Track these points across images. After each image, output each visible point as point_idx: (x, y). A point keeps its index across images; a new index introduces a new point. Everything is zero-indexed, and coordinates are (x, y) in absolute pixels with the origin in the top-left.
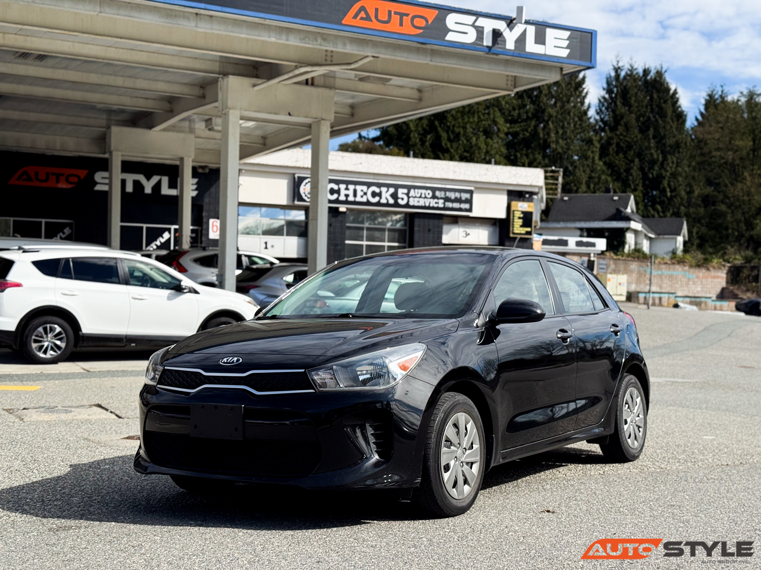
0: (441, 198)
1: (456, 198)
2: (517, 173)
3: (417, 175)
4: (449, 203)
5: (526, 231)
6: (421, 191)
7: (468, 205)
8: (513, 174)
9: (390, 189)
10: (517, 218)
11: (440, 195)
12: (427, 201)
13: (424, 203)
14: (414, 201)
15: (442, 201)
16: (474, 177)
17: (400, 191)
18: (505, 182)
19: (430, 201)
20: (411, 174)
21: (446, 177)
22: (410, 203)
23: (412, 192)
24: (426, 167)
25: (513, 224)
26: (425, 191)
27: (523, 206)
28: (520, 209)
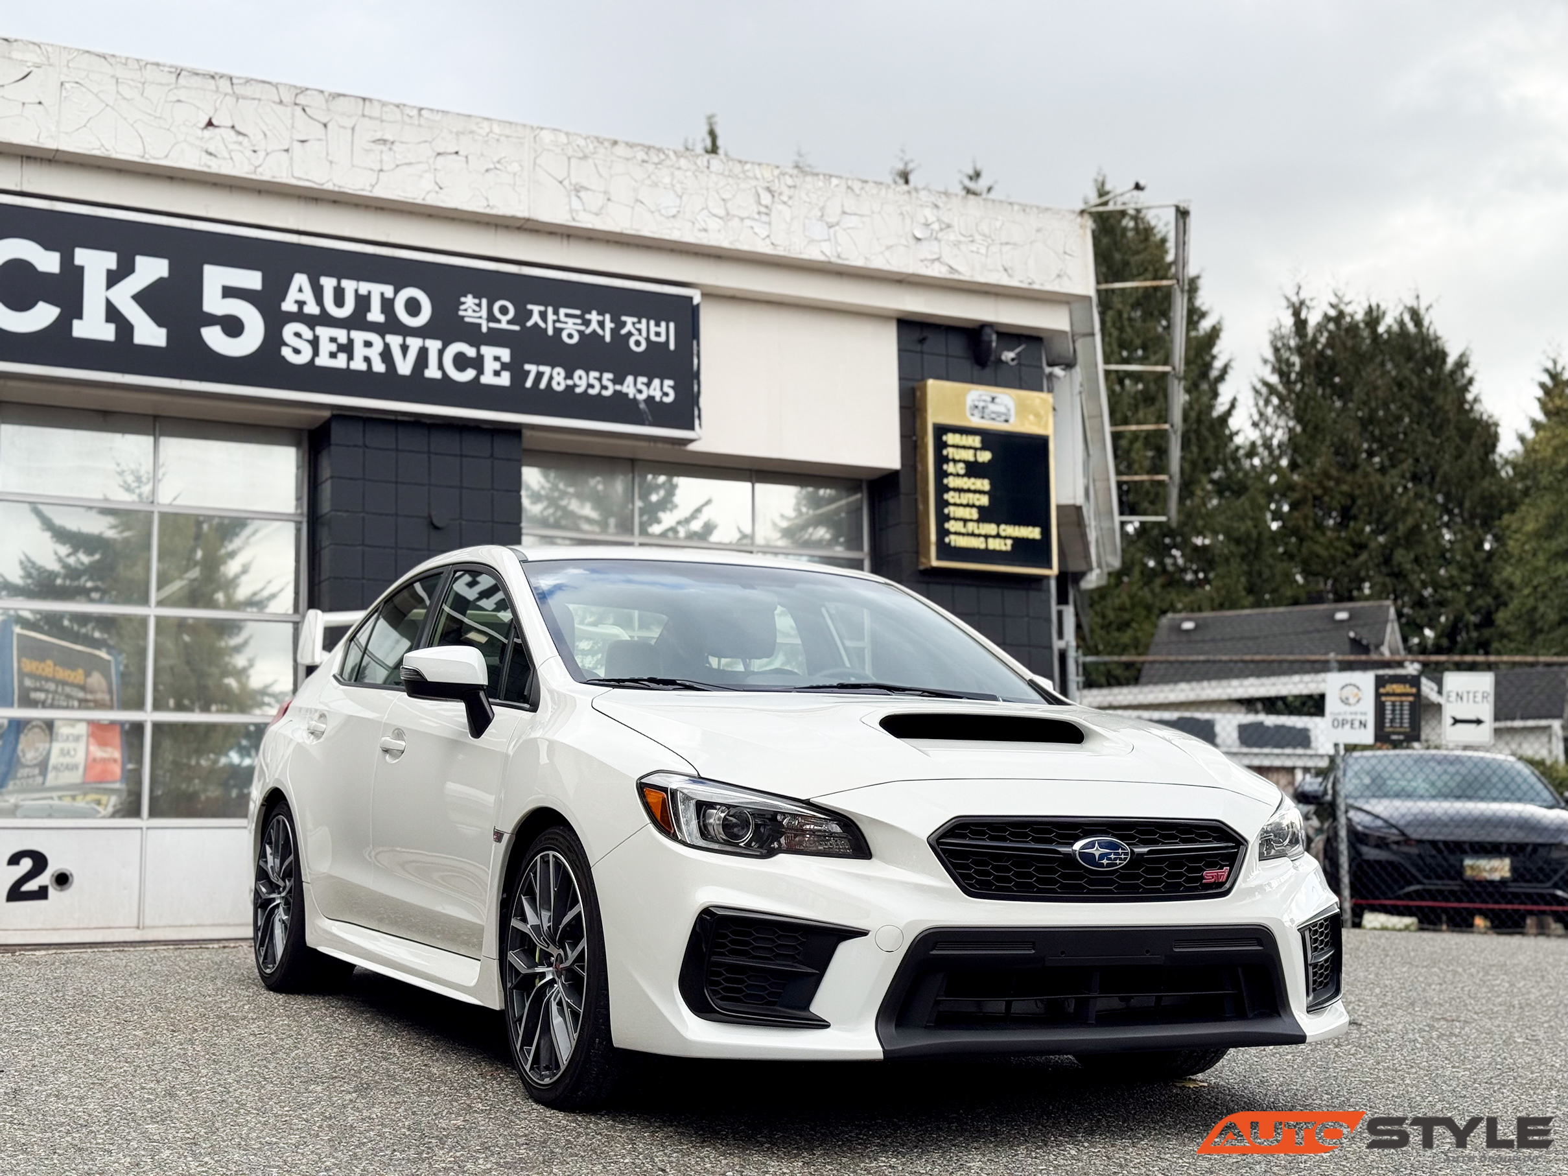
0: (496, 338)
1: (590, 341)
2: (946, 220)
3: (329, 186)
4: (546, 369)
5: (1018, 542)
6: (364, 287)
7: (668, 383)
8: (927, 225)
9: (141, 261)
10: (961, 468)
11: (491, 318)
12: (405, 349)
13: (386, 355)
14: (315, 343)
15: (505, 354)
16: (697, 226)
17: (215, 277)
18: (879, 263)
19: (423, 353)
20: (283, 176)
21: (519, 210)
22: (286, 352)
23: (300, 290)
24: (384, 141)
25: (942, 504)
26: (389, 291)
27: (992, 407)
28: (976, 422)
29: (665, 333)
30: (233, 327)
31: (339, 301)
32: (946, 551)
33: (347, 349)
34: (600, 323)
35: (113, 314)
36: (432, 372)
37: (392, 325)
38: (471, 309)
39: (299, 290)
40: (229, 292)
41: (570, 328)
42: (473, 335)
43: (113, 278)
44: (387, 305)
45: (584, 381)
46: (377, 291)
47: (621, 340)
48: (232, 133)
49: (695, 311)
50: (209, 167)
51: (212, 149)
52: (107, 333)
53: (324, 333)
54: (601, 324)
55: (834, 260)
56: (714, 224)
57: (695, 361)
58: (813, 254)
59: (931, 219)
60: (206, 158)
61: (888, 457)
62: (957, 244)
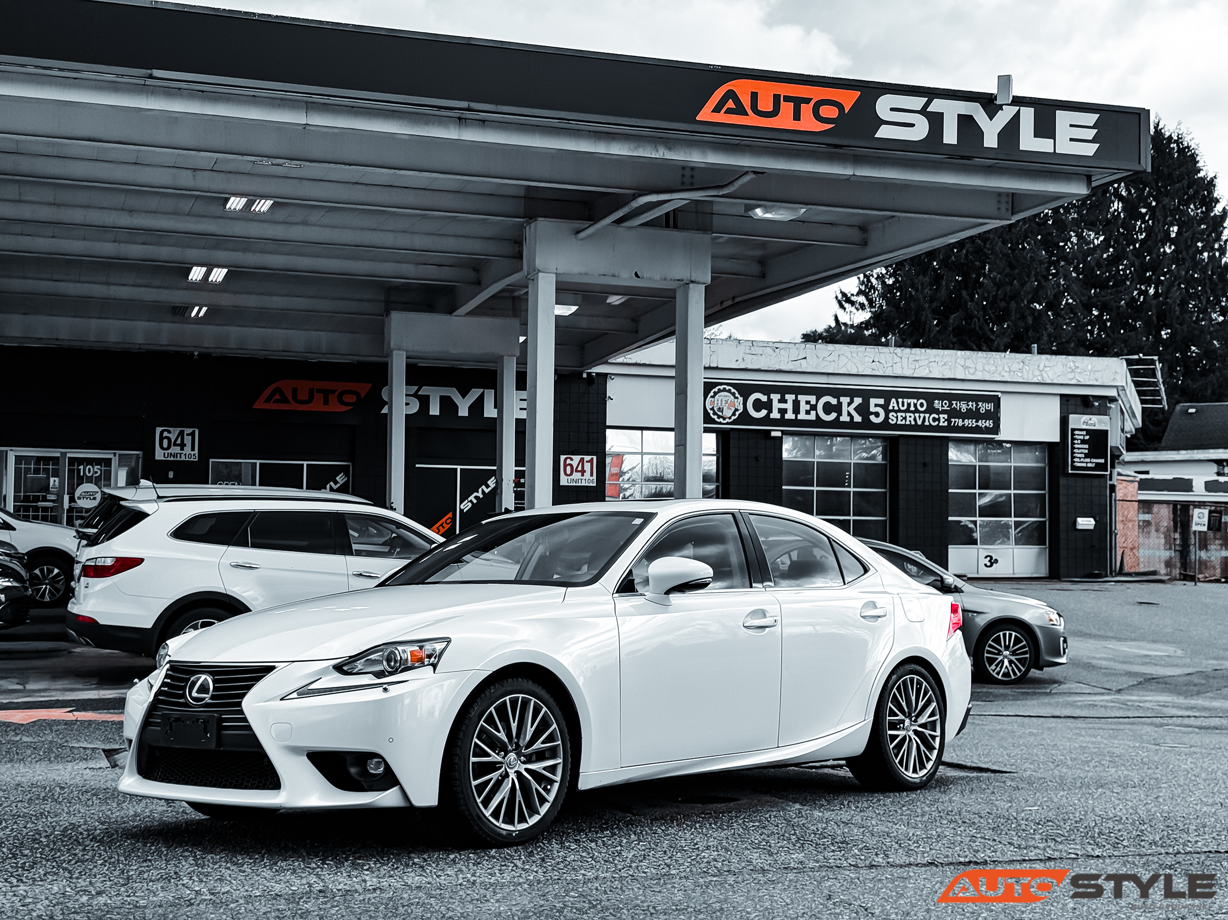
0: (944, 412)
1: (969, 410)
2: (1077, 365)
3: (902, 375)
4: (957, 420)
5: (1096, 463)
6: (909, 401)
7: (991, 421)
8: (1070, 368)
9: (855, 399)
10: (1079, 442)
11: (942, 406)
12: (920, 417)
13: (915, 419)
14: (897, 418)
15: (946, 416)
17: (873, 401)
19: (924, 418)
20: (891, 373)
21: (951, 376)
22: (890, 421)
24: (916, 360)
25: (1073, 453)
26: (915, 401)
27: (1090, 422)
28: (1085, 427)
29: (990, 406)
30: (877, 415)
31: (903, 405)
32: (1074, 468)
33: (905, 418)
34: (972, 405)
35: (849, 414)
36: (927, 423)
37: (917, 411)
38: (937, 404)
39: (893, 403)
40: (876, 405)
41: (964, 407)
42: (938, 412)
43: (849, 404)
44: (915, 405)
45: (967, 422)
46: (912, 401)
47: (978, 409)
48: (879, 363)
49: (999, 399)
50: (872, 373)
51: (874, 368)
52: (848, 419)
53: (899, 414)
56: (1006, 374)
57: (999, 414)
59: (1072, 365)
60: (872, 371)
61: (1056, 438)
62: (1080, 373)
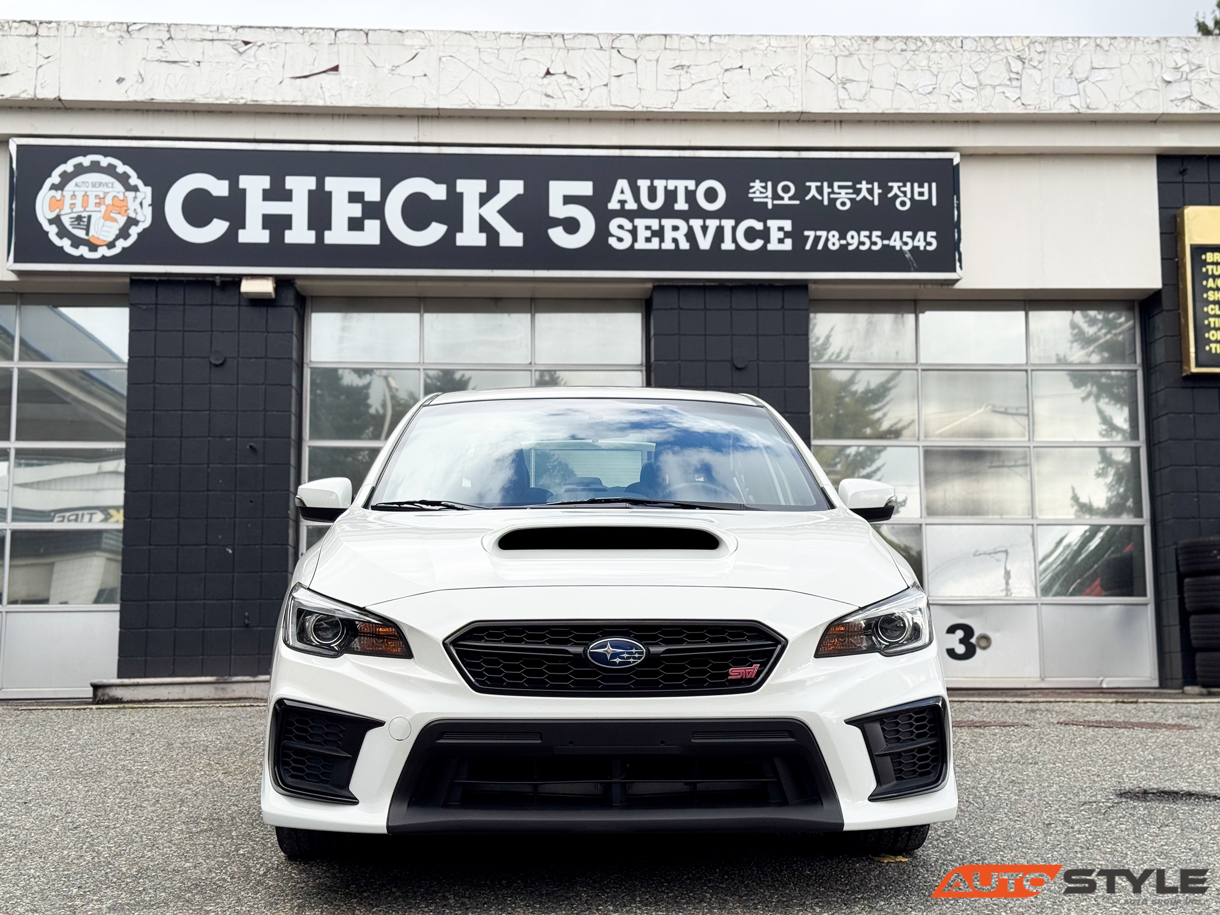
0: (780, 212)
1: (863, 205)
3: (639, 108)
4: (823, 234)
6: (672, 184)
7: (932, 234)
9: (504, 184)
11: (776, 196)
12: (705, 229)
13: (690, 236)
14: (634, 232)
15: (788, 225)
16: (952, 98)
17: (558, 189)
18: (1128, 108)
19: (720, 230)
20: (603, 105)
21: (795, 107)
22: (612, 241)
23: (622, 192)
25: (1201, 316)
26: (691, 184)
29: (928, 192)
30: (571, 226)
31: (652, 197)
32: (1206, 358)
33: (659, 234)
35: (485, 226)
36: (728, 245)
37: (695, 212)
38: (759, 191)
40: (568, 200)
41: (843, 198)
42: (762, 212)
43: (484, 199)
44: (690, 196)
45: (854, 239)
46: (681, 185)
47: (887, 202)
48: (565, 77)
49: (955, 171)
50: (548, 106)
51: (549, 93)
52: (480, 240)
53: (641, 223)
54: (870, 190)
55: (1082, 111)
56: (967, 95)
57: (956, 213)
58: (1064, 108)
59: (1181, 62)
60: (545, 100)
61: (1149, 278)
62: (1209, 81)
